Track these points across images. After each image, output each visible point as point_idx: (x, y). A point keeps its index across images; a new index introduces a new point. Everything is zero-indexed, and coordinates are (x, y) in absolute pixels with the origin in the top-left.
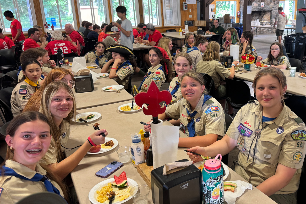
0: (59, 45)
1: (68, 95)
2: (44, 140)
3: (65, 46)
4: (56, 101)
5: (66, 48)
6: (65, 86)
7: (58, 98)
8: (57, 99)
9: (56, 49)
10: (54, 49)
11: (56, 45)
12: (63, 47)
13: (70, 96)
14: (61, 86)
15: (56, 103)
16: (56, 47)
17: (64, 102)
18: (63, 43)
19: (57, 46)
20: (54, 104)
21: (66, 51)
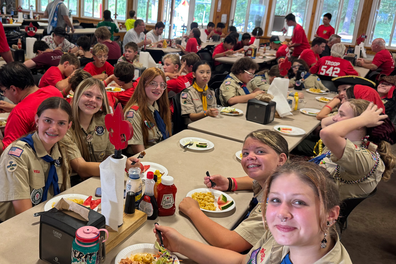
0: (330, 64)
1: (99, 94)
2: (60, 128)
3: (338, 66)
4: (87, 95)
5: (337, 70)
6: (100, 84)
7: (89, 93)
8: (88, 95)
9: (324, 68)
10: (323, 67)
11: (328, 62)
12: (334, 67)
13: (101, 95)
14: (96, 83)
15: (86, 98)
16: (326, 65)
17: (94, 99)
18: (337, 62)
19: (328, 64)
20: (84, 98)
21: (336, 74)
